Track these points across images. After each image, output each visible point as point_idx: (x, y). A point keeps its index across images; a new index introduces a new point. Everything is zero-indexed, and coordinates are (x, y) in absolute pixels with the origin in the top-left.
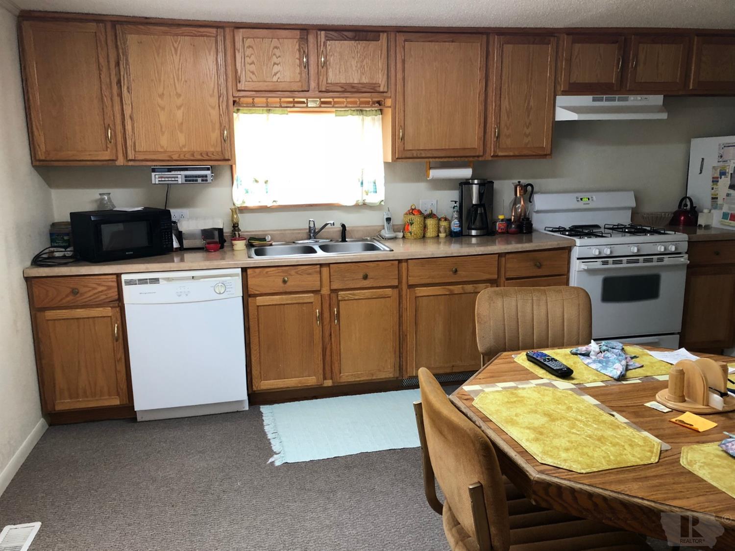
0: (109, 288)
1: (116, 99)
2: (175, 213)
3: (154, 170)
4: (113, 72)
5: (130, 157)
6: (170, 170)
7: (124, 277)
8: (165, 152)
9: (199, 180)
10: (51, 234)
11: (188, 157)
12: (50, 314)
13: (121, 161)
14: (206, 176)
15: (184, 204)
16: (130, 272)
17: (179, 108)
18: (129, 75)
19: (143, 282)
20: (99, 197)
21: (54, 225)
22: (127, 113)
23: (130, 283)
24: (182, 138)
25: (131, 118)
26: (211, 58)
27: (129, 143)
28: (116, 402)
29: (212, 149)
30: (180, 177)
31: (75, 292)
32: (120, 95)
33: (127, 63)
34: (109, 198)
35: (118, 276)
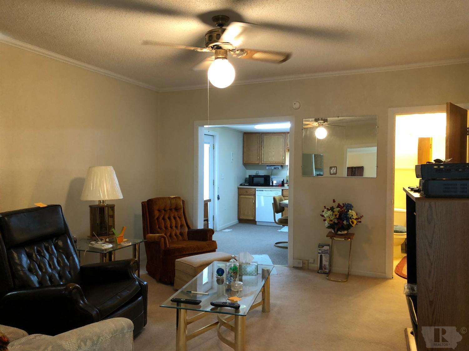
0: (253, 191)
1: (261, 150)
2: (272, 177)
3: (267, 166)
4: (261, 144)
5: (262, 163)
6: (271, 166)
7: (256, 189)
8: (270, 162)
9: (277, 168)
10: (245, 180)
11: (275, 163)
12: (242, 196)
13: (260, 164)
14: (278, 168)
15: (275, 175)
16: (258, 188)
17: (273, 152)
18: (263, 144)
19: (260, 190)
20: (256, 172)
21: (246, 178)
22: (262, 153)
23: (257, 190)
24: (274, 159)
25: (263, 154)
26: (282, 140)
27: (262, 160)
28: (252, 218)
29: (280, 161)
30: (273, 167)
31: (247, 192)
32: (261, 149)
33: (264, 142)
34: (258, 173)
35: (255, 189)
